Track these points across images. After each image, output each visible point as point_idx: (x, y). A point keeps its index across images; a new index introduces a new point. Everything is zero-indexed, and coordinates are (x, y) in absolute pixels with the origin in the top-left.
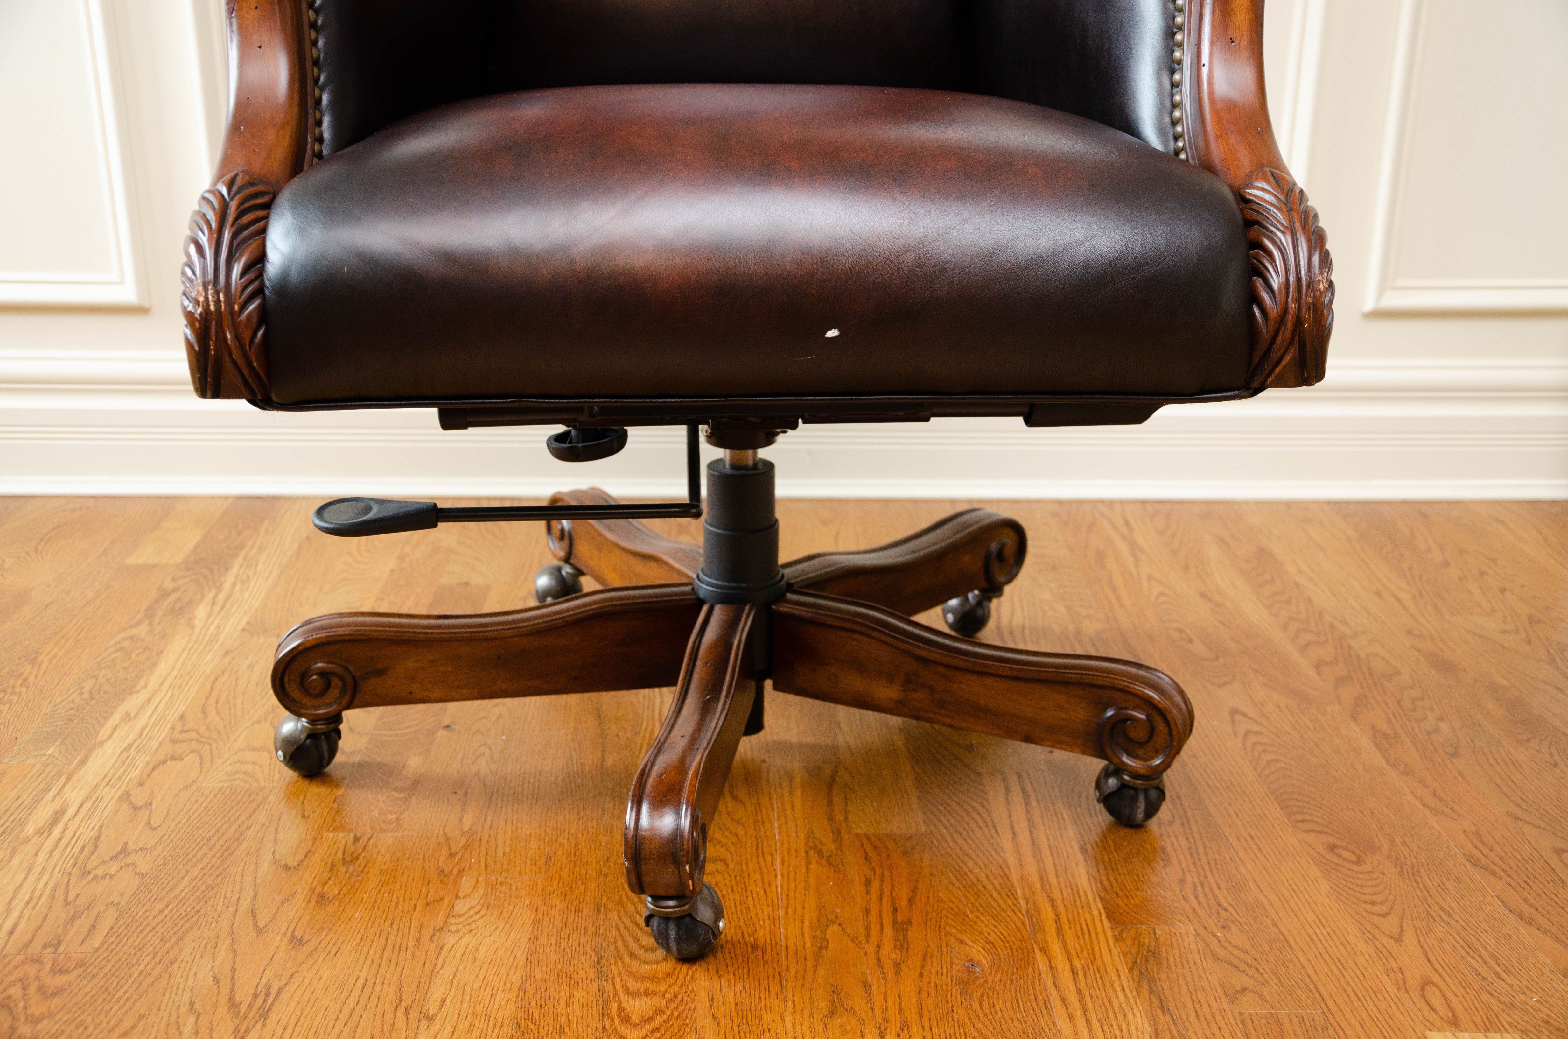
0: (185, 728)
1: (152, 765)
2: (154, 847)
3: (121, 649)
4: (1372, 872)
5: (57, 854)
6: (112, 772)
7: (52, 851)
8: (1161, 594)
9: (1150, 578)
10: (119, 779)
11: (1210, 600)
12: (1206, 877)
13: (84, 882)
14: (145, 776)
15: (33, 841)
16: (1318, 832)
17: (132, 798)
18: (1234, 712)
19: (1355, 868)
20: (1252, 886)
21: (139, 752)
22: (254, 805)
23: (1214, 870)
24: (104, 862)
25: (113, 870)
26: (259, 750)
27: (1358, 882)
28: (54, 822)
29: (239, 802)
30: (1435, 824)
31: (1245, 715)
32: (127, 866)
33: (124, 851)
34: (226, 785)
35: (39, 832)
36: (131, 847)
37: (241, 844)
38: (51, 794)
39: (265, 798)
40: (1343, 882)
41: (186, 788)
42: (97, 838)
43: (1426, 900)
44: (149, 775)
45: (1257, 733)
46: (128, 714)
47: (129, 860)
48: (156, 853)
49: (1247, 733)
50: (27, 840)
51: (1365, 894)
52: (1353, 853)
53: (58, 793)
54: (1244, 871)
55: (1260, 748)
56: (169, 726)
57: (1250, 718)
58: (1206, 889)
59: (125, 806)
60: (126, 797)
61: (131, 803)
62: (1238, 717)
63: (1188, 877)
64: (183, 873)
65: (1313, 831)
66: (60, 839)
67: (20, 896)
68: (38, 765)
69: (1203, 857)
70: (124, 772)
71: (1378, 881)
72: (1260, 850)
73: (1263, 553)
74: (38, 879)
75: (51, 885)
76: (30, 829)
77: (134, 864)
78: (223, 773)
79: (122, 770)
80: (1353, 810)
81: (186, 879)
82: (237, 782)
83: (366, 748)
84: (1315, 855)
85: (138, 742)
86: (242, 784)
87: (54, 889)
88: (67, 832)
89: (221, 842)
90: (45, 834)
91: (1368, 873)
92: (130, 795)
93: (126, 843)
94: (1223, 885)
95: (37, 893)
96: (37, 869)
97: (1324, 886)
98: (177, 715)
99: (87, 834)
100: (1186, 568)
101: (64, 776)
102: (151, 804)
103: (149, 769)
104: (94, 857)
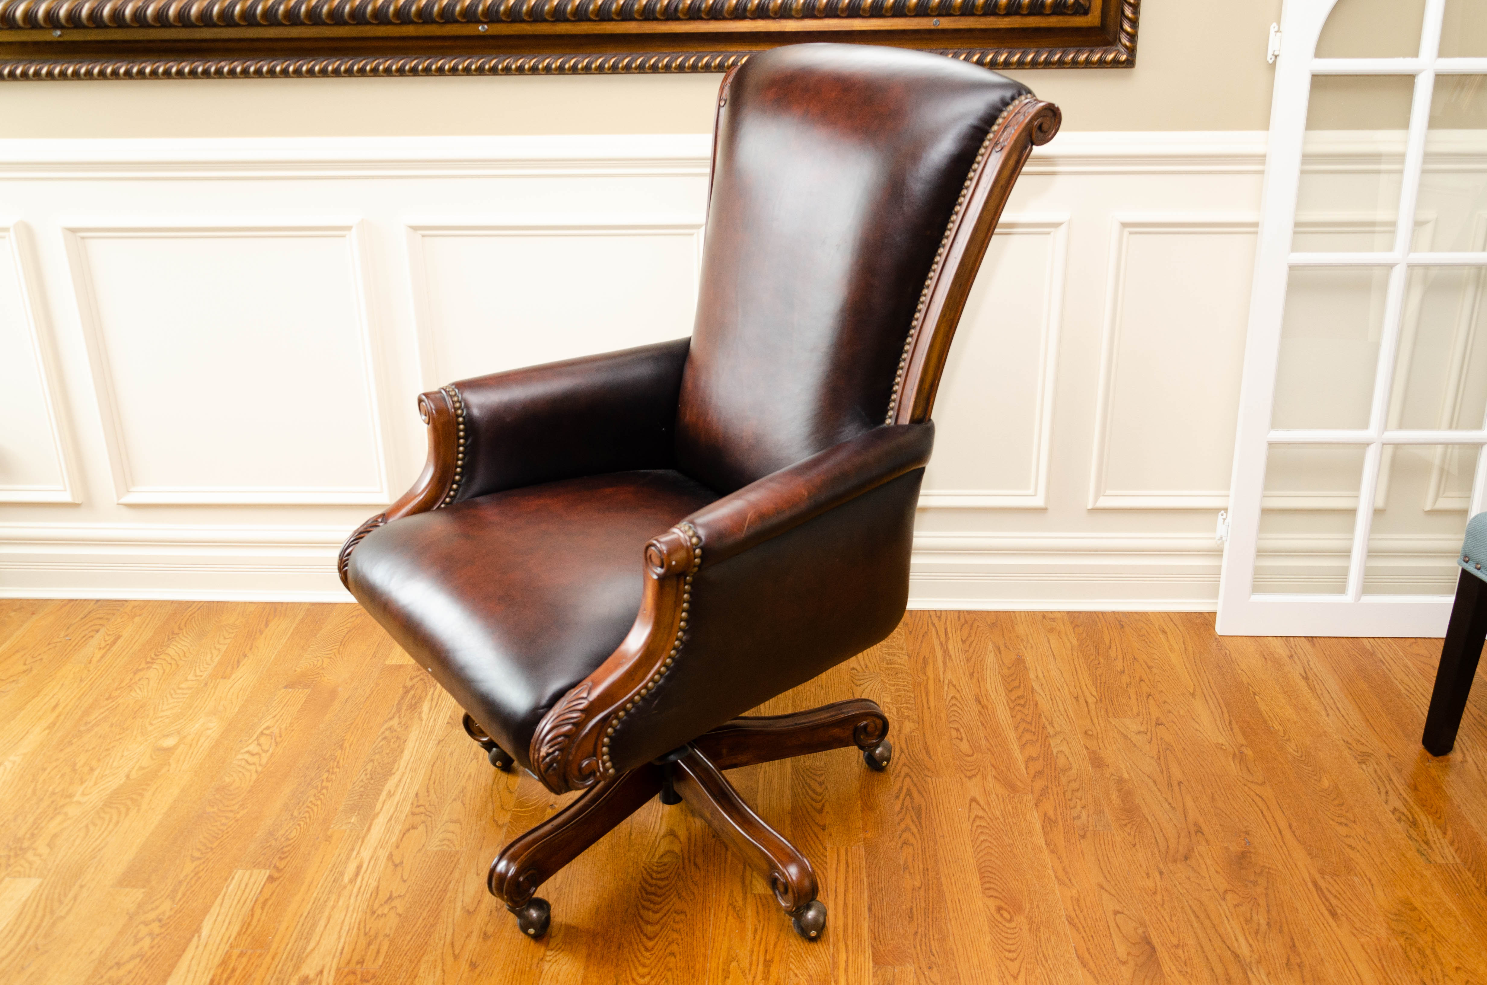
0: (419, 804)
1: (402, 832)
2: (405, 895)
3: (384, 738)
4: (1015, 928)
5: (359, 898)
6: (383, 837)
7: (357, 896)
8: (953, 697)
9: (950, 682)
10: (387, 843)
11: (980, 703)
12: (929, 931)
13: (373, 919)
14: (399, 840)
15: (348, 888)
16: (995, 897)
17: (393, 857)
18: (973, 800)
19: (1007, 925)
20: (951, 938)
21: (396, 822)
22: (453, 865)
23: (934, 925)
24: (381, 905)
25: (386, 911)
26: (455, 822)
27: (1006, 935)
28: (357, 874)
29: (446, 861)
30: (1057, 892)
31: (978, 804)
32: (392, 908)
33: (390, 898)
34: (439, 849)
35: (351, 881)
36: (395, 894)
37: (446, 894)
38: (355, 853)
39: (459, 859)
40: (999, 936)
41: (420, 850)
42: (378, 887)
43: (1037, 948)
44: (401, 840)
45: (981, 818)
46: (390, 792)
47: (393, 904)
48: (406, 899)
49: (976, 817)
50: (345, 887)
51: (1007, 944)
52: (1009, 913)
53: (358, 853)
54: (949, 926)
55: (979, 831)
56: (411, 801)
57: (980, 805)
58: (927, 940)
59: (390, 864)
60: (390, 857)
61: (393, 862)
62: (974, 804)
63: (920, 931)
64: (419, 914)
65: (992, 896)
66: (360, 887)
67: (344, 928)
68: (348, 831)
69: (930, 916)
70: (389, 837)
71: (1017, 935)
72: (961, 911)
73: (1020, 661)
74: (352, 915)
75: (358, 920)
76: (346, 879)
77: (395, 907)
78: (437, 840)
79: (388, 835)
80: (1017, 880)
81: (421, 919)
82: (445, 847)
83: (510, 822)
84: (990, 915)
85: (396, 814)
86: (447, 848)
87: (359, 924)
88: (364, 882)
89: (437, 893)
90: (353, 883)
91: (1013, 928)
92: (392, 855)
93: (391, 892)
94: (936, 936)
95: (352, 925)
96: (351, 909)
97: (988, 939)
98: (414, 793)
99: (374, 884)
100: (972, 674)
101: (360, 840)
102: (402, 863)
103: (402, 834)
104: (377, 901)
